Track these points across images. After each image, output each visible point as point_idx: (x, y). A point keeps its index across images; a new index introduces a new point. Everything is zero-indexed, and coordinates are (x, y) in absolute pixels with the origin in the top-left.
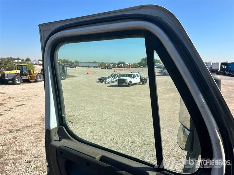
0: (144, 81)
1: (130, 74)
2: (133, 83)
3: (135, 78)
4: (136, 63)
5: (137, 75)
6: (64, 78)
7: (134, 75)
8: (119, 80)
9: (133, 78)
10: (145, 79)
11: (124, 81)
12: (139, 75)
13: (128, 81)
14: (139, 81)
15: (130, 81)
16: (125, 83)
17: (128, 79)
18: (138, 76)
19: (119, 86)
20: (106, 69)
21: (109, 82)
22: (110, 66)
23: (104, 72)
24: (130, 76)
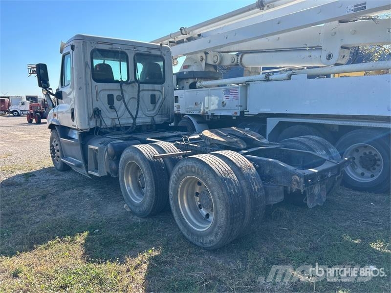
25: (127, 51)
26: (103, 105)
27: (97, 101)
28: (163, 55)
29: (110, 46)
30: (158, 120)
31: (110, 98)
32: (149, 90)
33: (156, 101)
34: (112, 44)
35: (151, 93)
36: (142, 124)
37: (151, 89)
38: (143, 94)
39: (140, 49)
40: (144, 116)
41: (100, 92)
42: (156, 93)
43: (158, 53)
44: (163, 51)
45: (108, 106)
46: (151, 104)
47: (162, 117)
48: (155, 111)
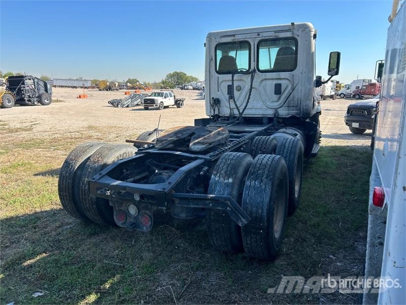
0: (179, 103)
1: (160, 93)
2: (165, 104)
3: (168, 98)
4: (157, 82)
5: (170, 94)
6: (48, 102)
7: (166, 94)
8: (146, 101)
9: (165, 97)
10: (180, 100)
11: (153, 101)
12: (173, 95)
13: (159, 102)
14: (173, 103)
15: (162, 102)
16: (154, 105)
17: (159, 99)
18: (171, 96)
19: (146, 109)
20: (107, 90)
21: (128, 105)
22: (115, 85)
23: (107, 95)
24: (159, 95)
25: (249, 40)
26: (223, 95)
27: (218, 91)
28: (296, 37)
29: (233, 38)
30: (284, 112)
31: (230, 89)
32: (272, 79)
33: (282, 91)
34: (234, 35)
35: (276, 82)
36: (262, 116)
37: (276, 78)
38: (266, 84)
39: (265, 34)
40: (265, 107)
41: (221, 83)
42: (283, 82)
43: (288, 35)
44: (295, 32)
45: (227, 96)
46: (275, 94)
47: (289, 110)
48: (280, 102)
